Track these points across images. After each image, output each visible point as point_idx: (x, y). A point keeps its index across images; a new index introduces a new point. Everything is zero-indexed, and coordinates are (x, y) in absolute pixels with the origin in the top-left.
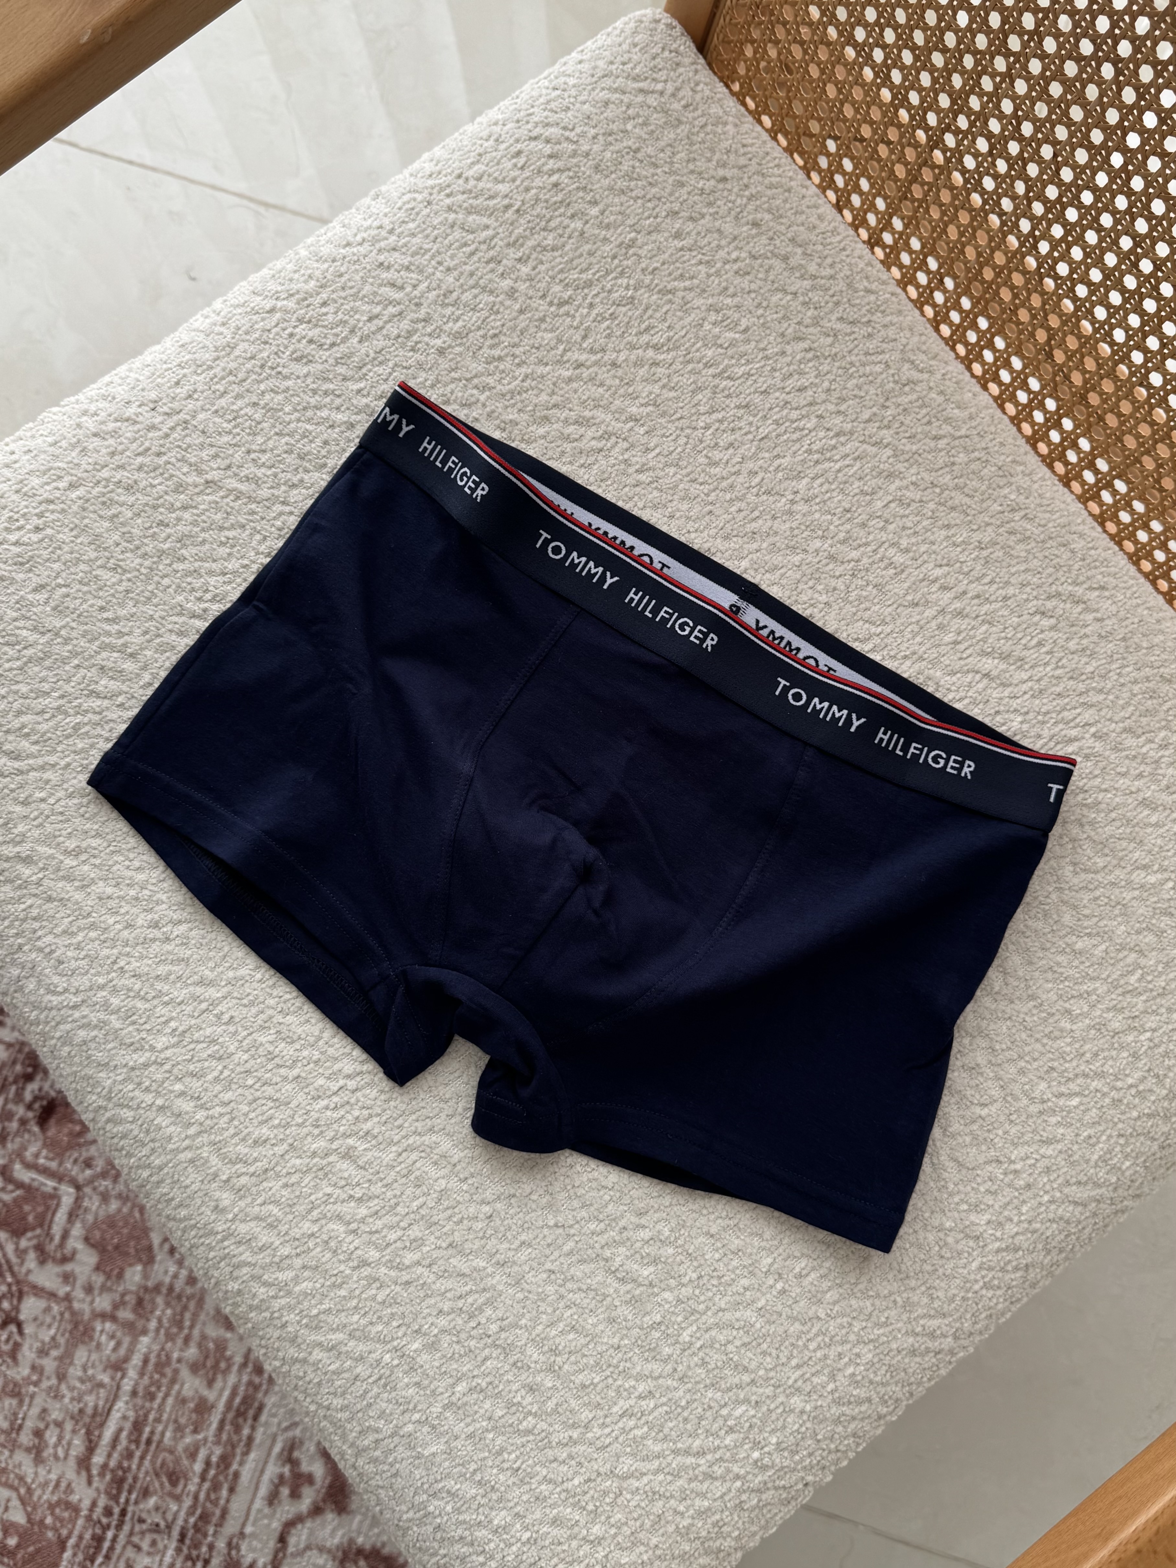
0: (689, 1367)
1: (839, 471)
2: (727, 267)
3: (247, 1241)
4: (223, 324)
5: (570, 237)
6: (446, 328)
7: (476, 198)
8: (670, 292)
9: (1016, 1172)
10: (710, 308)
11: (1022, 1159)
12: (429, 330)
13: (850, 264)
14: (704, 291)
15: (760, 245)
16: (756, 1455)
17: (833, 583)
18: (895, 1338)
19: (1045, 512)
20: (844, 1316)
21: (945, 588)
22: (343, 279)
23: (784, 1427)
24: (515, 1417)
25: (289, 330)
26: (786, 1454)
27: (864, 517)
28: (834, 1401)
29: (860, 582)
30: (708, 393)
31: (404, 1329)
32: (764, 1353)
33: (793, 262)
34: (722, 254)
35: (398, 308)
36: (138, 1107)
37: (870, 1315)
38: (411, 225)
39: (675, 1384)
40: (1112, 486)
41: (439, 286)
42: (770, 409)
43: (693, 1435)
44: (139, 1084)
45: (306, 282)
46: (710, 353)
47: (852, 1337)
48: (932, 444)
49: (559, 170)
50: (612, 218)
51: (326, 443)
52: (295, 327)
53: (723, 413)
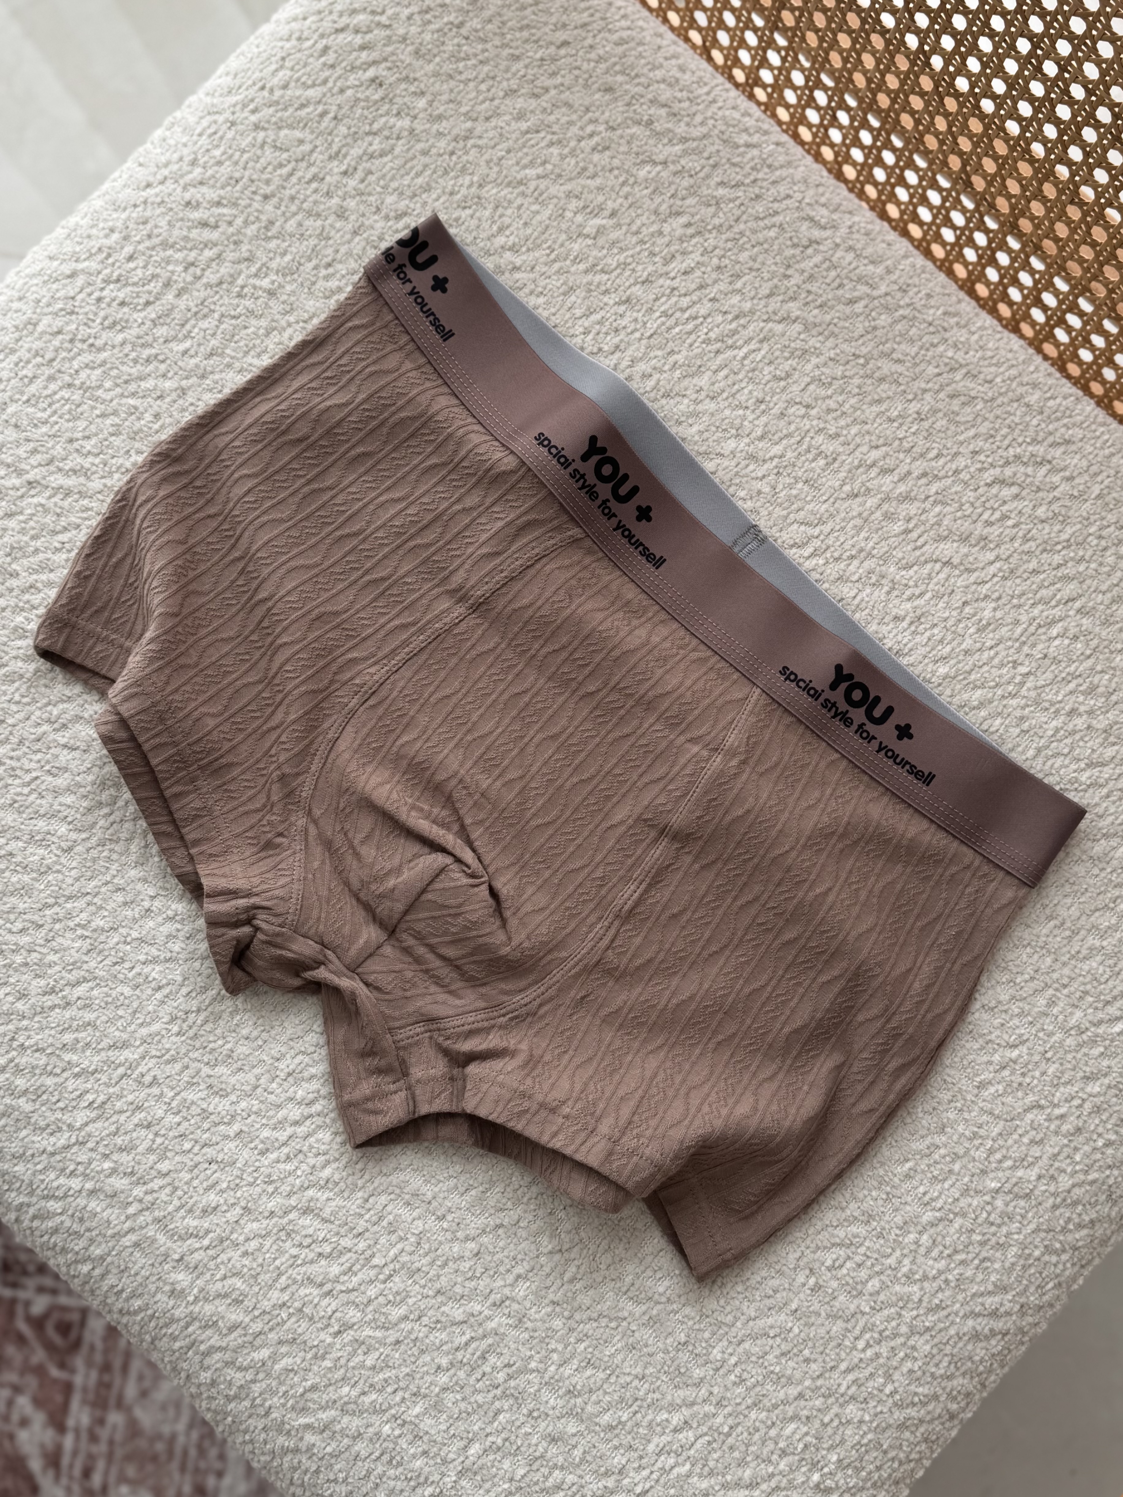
0: (726, 1388)
1: (744, 358)
2: (583, 143)
3: (210, 1324)
4: (20, 299)
5: (398, 138)
6: (274, 265)
7: (285, 109)
8: (520, 183)
9: (1062, 1117)
10: (569, 195)
11: (1066, 1101)
12: (253, 270)
13: (724, 118)
14: (560, 176)
15: (616, 113)
16: (816, 1477)
17: (758, 485)
18: (953, 1323)
19: (990, 365)
20: (892, 1306)
21: (885, 471)
22: (149, 226)
23: (843, 1442)
24: (539, 1474)
25: (97, 294)
26: (850, 1472)
27: (782, 405)
28: (895, 1404)
29: (788, 480)
30: (581, 293)
31: (400, 1394)
32: (807, 1361)
33: (657, 126)
34: (574, 130)
35: (215, 250)
36: (65, 1196)
37: (920, 1300)
38: (217, 153)
39: (712, 1409)
40: (1065, 322)
41: (257, 218)
42: (656, 299)
43: (742, 1463)
44: (63, 1170)
45: (106, 236)
46: (576, 247)
47: (904, 1329)
48: (848, 310)
49: (375, 63)
50: (442, 108)
51: (157, 416)
52: (102, 289)
53: (602, 313)
